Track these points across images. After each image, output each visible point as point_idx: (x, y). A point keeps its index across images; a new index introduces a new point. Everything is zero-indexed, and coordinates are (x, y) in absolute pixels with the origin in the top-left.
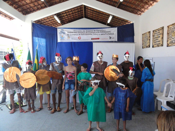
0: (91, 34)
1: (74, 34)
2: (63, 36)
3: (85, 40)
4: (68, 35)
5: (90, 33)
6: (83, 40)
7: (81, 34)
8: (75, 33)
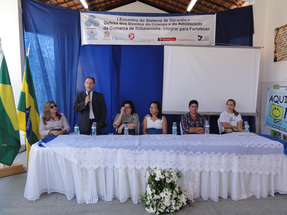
0: (158, 27)
1: (119, 26)
2: (94, 31)
3: (144, 41)
4: (105, 28)
5: (154, 27)
6: (140, 41)
7: (134, 26)
8: (121, 24)
